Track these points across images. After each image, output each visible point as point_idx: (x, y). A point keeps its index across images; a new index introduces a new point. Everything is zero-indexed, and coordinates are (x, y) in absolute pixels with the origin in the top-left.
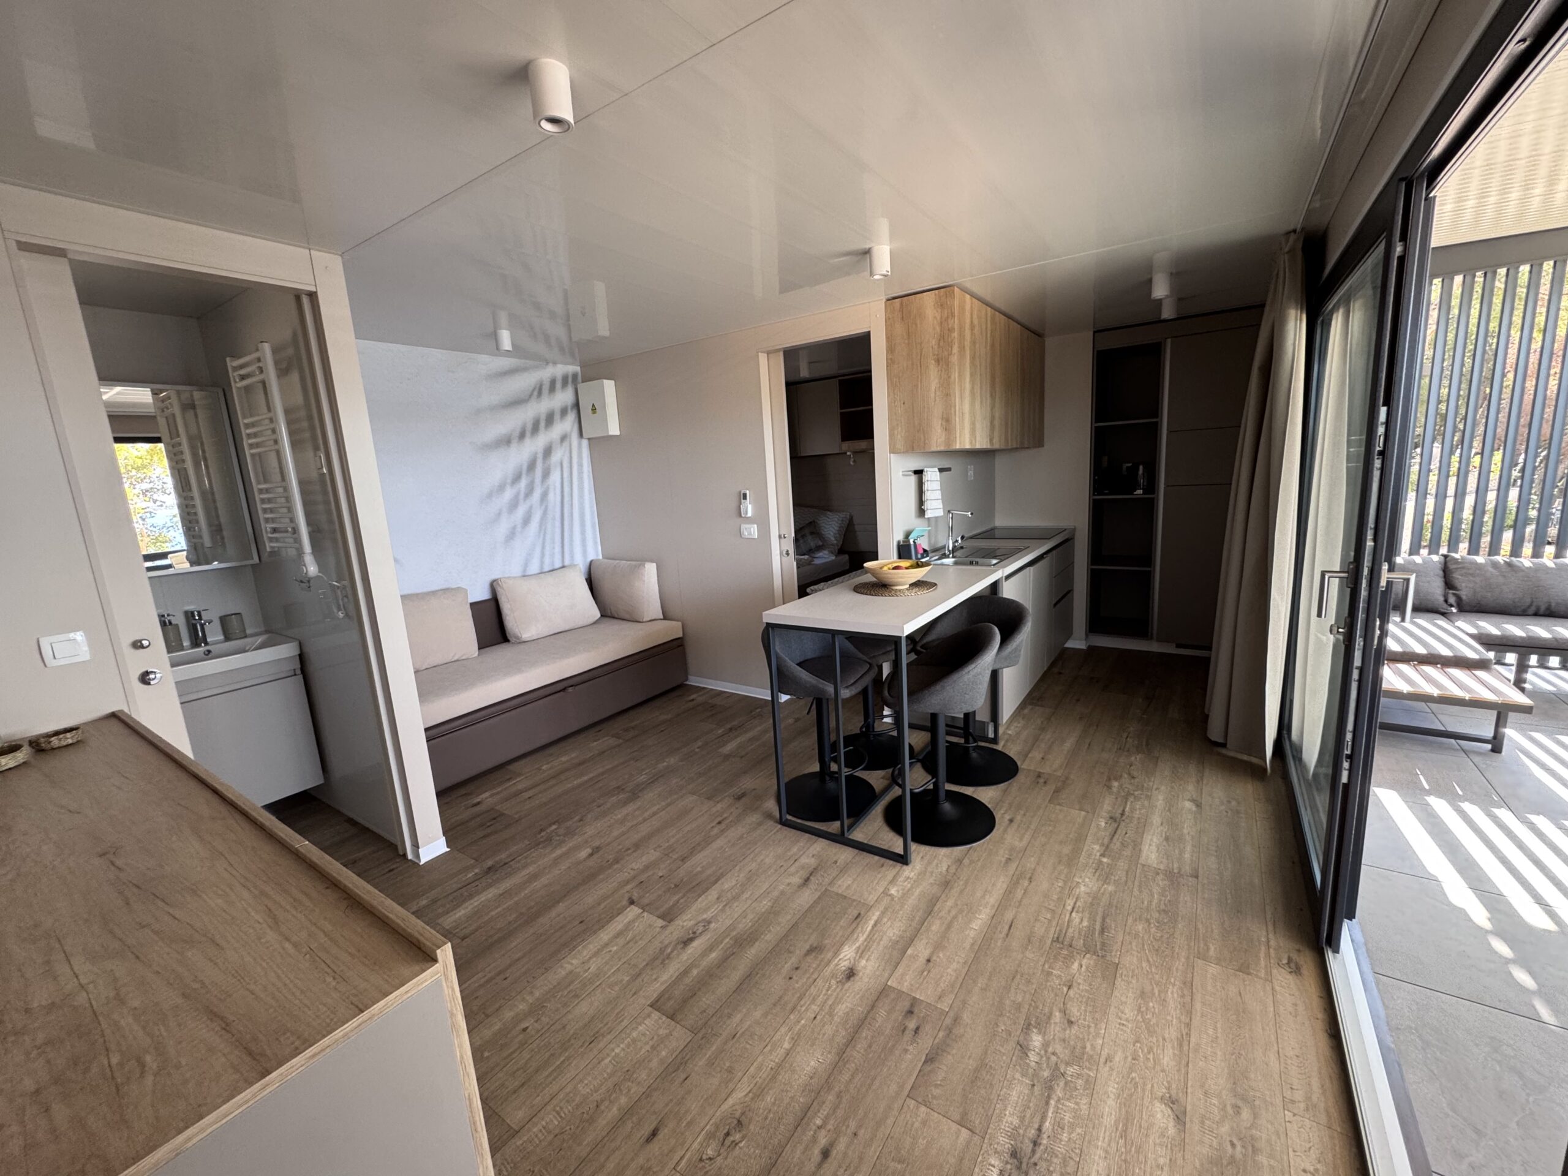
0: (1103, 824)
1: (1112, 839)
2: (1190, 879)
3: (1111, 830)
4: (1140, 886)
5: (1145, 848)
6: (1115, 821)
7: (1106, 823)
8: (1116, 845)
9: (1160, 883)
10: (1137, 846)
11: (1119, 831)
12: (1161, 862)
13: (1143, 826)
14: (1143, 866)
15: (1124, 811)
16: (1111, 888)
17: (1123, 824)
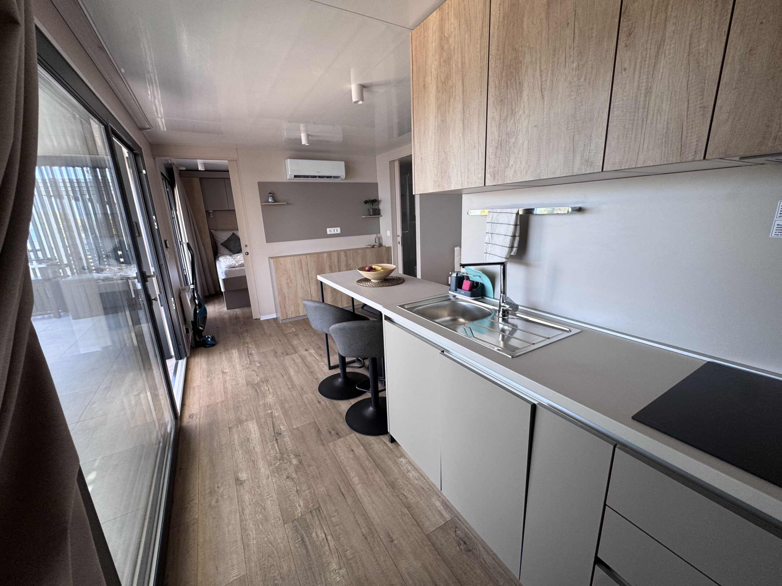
0: (282, 427)
1: (273, 422)
2: (232, 425)
3: (276, 428)
4: (251, 410)
5: (256, 428)
6: (277, 433)
7: (281, 429)
8: (269, 422)
9: (243, 416)
10: (260, 427)
11: (272, 428)
12: (246, 425)
13: (263, 441)
14: (253, 419)
15: (277, 443)
16: (261, 403)
17: (273, 434)
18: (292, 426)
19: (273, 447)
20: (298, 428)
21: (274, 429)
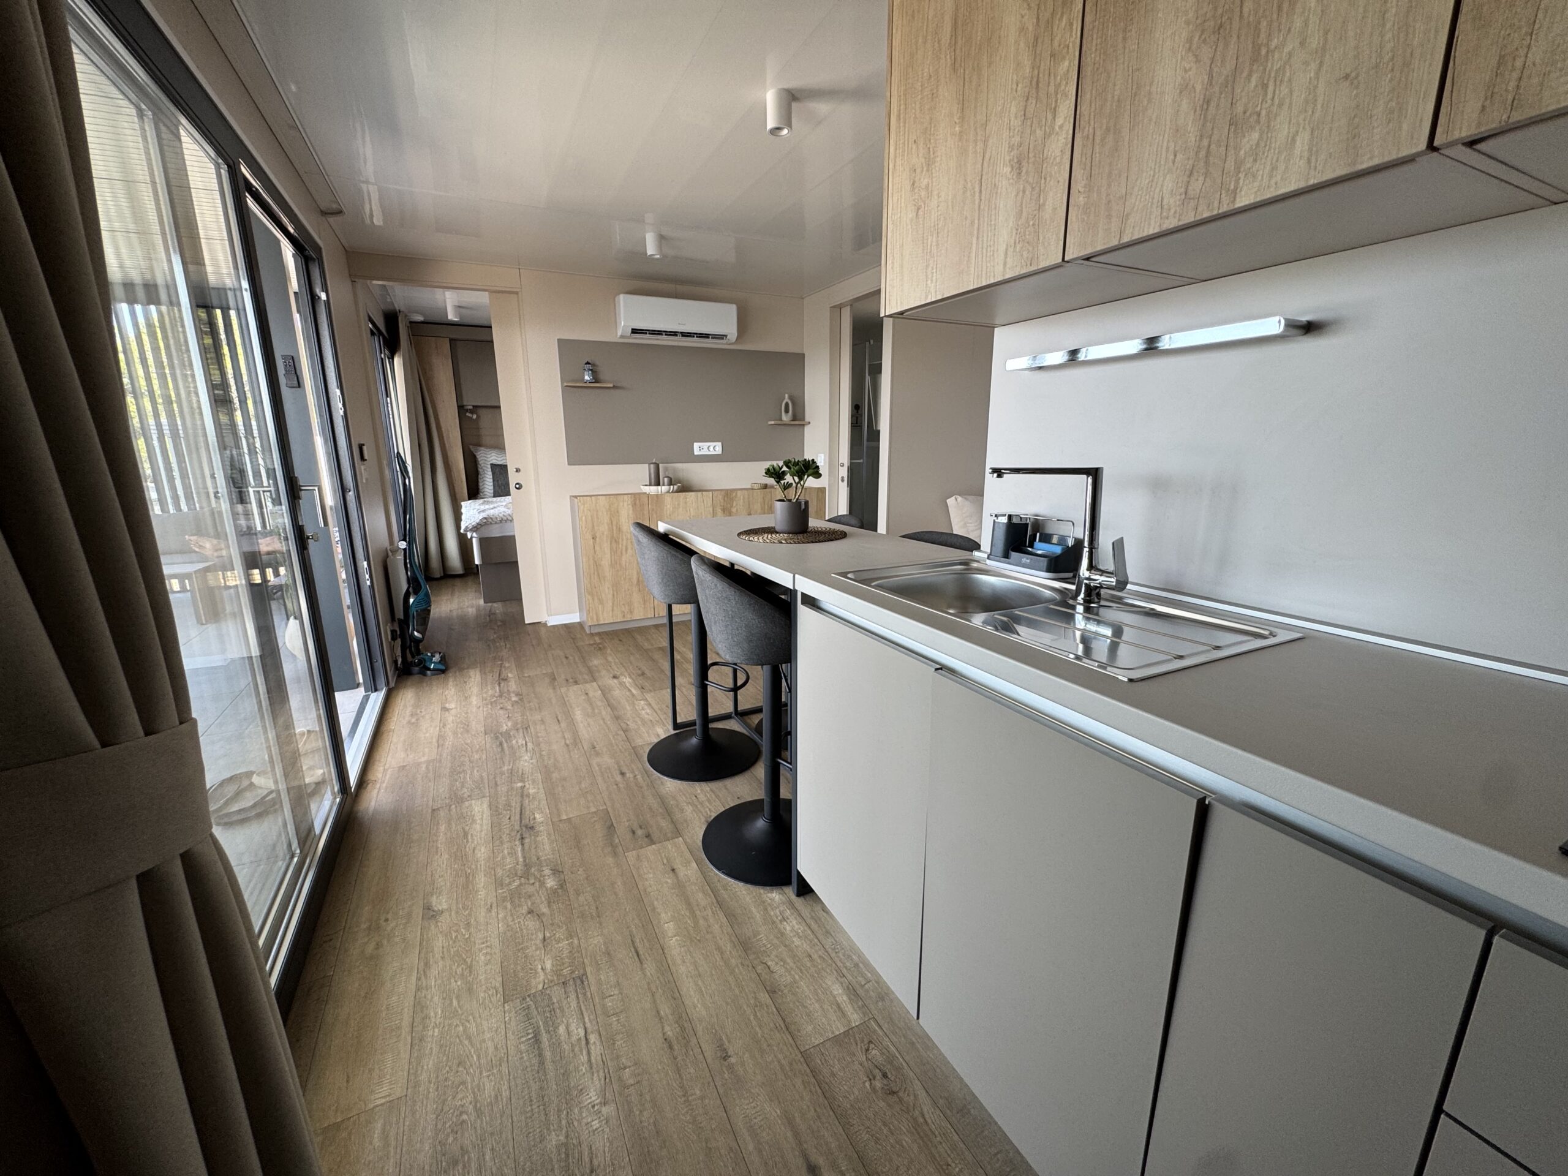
1: (521, 806)
3: (526, 816)
8: (515, 805)
10: (495, 812)
11: (518, 816)
18: (559, 815)
19: (512, 854)
20: (569, 819)
21: (521, 818)
